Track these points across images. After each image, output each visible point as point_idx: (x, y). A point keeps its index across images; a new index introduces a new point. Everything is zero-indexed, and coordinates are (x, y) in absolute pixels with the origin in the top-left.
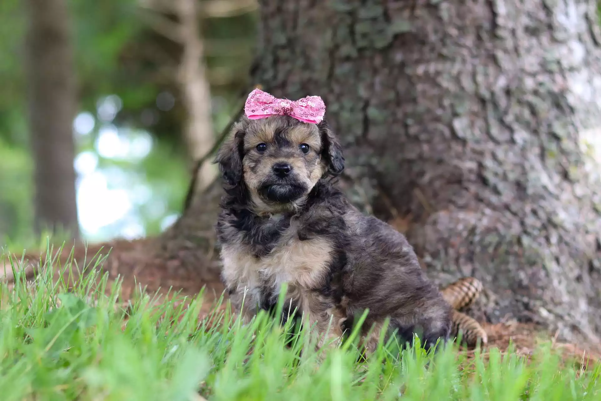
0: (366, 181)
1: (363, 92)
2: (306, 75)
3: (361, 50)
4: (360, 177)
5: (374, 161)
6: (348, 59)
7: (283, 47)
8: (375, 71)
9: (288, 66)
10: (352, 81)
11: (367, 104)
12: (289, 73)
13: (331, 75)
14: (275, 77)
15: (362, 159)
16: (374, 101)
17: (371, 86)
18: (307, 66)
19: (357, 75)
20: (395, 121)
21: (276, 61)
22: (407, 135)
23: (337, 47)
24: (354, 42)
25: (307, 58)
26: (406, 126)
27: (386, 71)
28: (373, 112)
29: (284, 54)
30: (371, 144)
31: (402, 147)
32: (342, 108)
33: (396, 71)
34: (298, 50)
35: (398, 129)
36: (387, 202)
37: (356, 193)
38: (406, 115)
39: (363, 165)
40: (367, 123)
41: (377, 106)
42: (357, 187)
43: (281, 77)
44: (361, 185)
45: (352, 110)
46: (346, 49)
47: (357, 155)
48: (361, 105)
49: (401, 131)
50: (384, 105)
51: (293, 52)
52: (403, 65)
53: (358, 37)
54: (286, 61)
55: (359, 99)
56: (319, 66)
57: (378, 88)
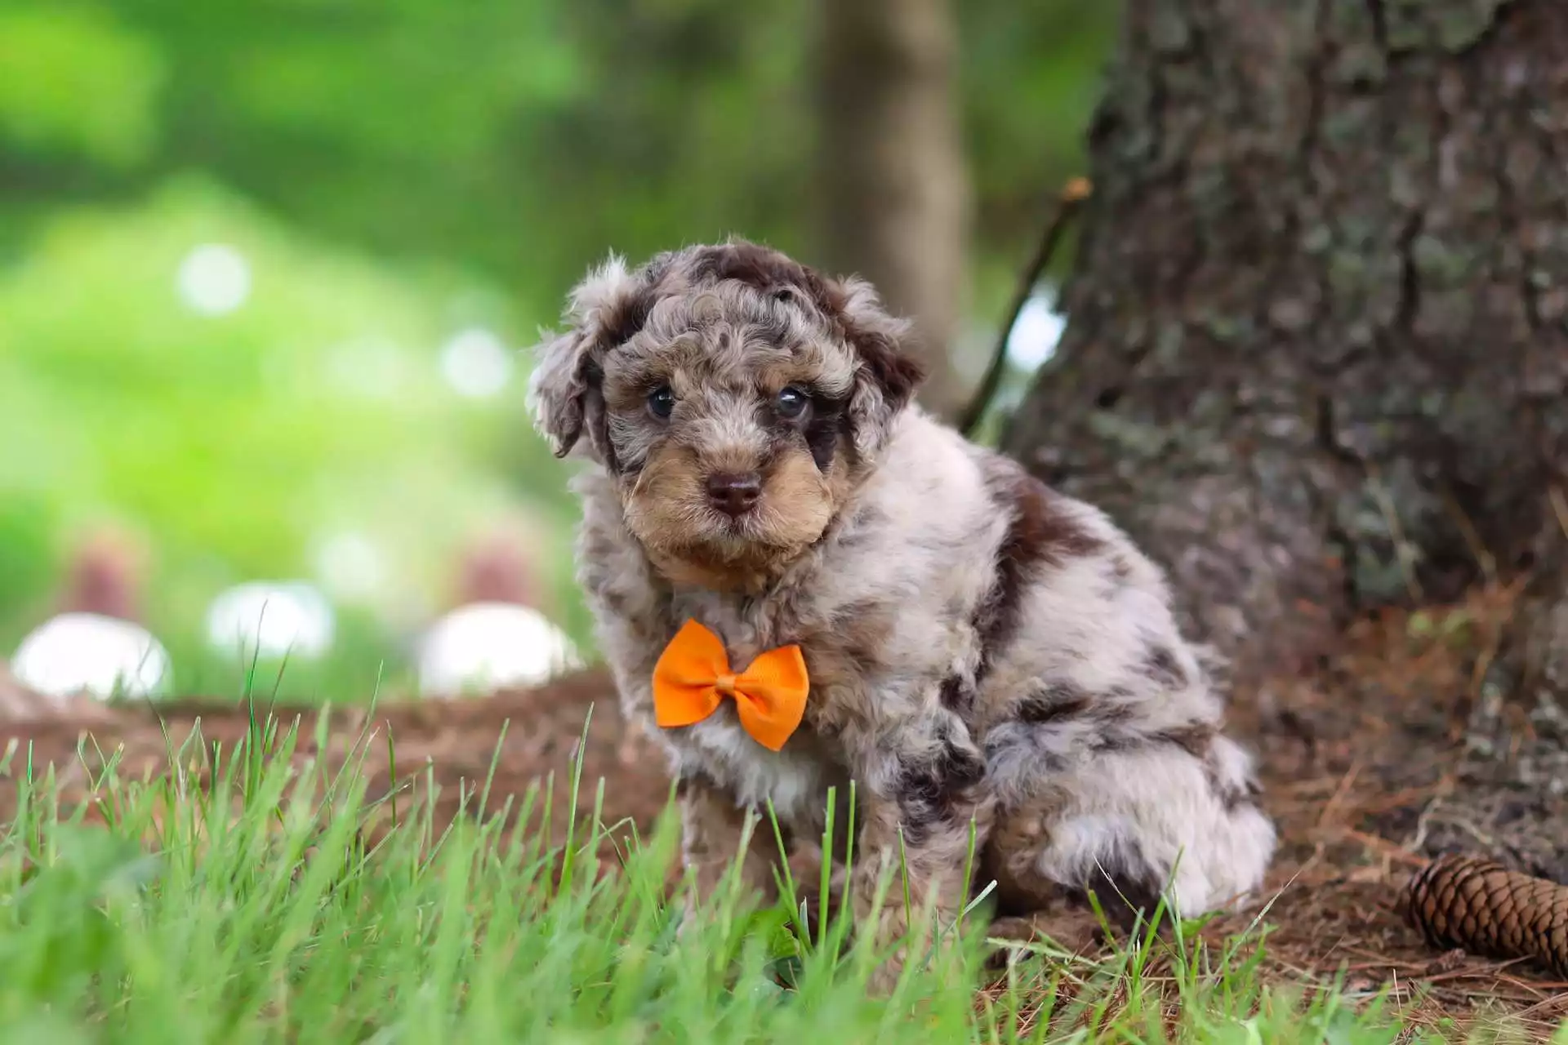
0: (1403, 467)
1: (1403, 191)
2: (1244, 140)
3: (1396, 57)
4: (1384, 458)
5: (1431, 405)
6: (1361, 86)
7: (1179, 58)
8: (1442, 123)
9: (1193, 115)
10: (1372, 155)
11: (1414, 225)
12: (1195, 137)
13: (1310, 141)
14: (1154, 152)
15: (1396, 398)
16: (1436, 217)
17: (1429, 172)
18: (1246, 116)
19: (1387, 135)
20: (1497, 278)
21: (1161, 100)
22: (1534, 320)
23: (1331, 50)
24: (1380, 32)
25: (1246, 87)
26: (1531, 292)
27: (1474, 119)
28: (1428, 250)
29: (1179, 78)
30: (1425, 350)
31: (1516, 357)
32: (1339, 240)
33: (1503, 121)
34: (1221, 65)
35: (1506, 301)
36: (1468, 531)
37: (1372, 506)
38: (1530, 259)
39: (1398, 417)
40: (1412, 282)
41: (1445, 235)
42: (1373, 487)
43: (1172, 148)
44: (1385, 480)
45: (1368, 247)
46: (1358, 59)
47: (1377, 386)
48: (1395, 229)
49: (1518, 308)
50: (1465, 230)
51: (1207, 70)
52: (1525, 100)
53: (1392, 17)
54: (1189, 98)
55: (1396, 209)
56: (1278, 114)
57: (1449, 174)
